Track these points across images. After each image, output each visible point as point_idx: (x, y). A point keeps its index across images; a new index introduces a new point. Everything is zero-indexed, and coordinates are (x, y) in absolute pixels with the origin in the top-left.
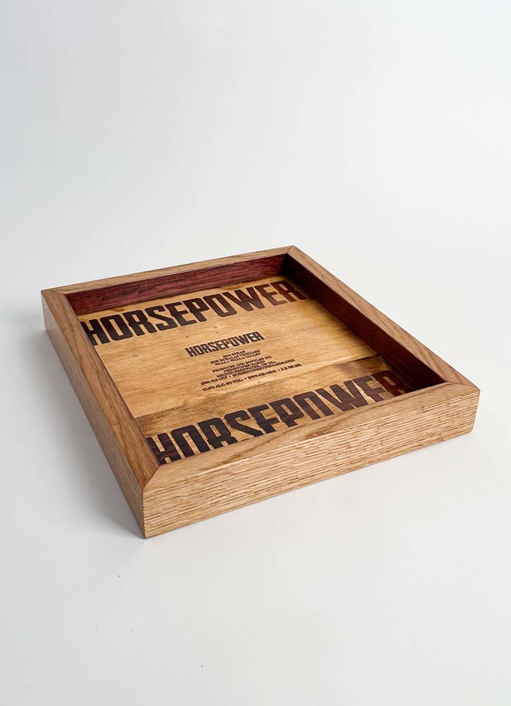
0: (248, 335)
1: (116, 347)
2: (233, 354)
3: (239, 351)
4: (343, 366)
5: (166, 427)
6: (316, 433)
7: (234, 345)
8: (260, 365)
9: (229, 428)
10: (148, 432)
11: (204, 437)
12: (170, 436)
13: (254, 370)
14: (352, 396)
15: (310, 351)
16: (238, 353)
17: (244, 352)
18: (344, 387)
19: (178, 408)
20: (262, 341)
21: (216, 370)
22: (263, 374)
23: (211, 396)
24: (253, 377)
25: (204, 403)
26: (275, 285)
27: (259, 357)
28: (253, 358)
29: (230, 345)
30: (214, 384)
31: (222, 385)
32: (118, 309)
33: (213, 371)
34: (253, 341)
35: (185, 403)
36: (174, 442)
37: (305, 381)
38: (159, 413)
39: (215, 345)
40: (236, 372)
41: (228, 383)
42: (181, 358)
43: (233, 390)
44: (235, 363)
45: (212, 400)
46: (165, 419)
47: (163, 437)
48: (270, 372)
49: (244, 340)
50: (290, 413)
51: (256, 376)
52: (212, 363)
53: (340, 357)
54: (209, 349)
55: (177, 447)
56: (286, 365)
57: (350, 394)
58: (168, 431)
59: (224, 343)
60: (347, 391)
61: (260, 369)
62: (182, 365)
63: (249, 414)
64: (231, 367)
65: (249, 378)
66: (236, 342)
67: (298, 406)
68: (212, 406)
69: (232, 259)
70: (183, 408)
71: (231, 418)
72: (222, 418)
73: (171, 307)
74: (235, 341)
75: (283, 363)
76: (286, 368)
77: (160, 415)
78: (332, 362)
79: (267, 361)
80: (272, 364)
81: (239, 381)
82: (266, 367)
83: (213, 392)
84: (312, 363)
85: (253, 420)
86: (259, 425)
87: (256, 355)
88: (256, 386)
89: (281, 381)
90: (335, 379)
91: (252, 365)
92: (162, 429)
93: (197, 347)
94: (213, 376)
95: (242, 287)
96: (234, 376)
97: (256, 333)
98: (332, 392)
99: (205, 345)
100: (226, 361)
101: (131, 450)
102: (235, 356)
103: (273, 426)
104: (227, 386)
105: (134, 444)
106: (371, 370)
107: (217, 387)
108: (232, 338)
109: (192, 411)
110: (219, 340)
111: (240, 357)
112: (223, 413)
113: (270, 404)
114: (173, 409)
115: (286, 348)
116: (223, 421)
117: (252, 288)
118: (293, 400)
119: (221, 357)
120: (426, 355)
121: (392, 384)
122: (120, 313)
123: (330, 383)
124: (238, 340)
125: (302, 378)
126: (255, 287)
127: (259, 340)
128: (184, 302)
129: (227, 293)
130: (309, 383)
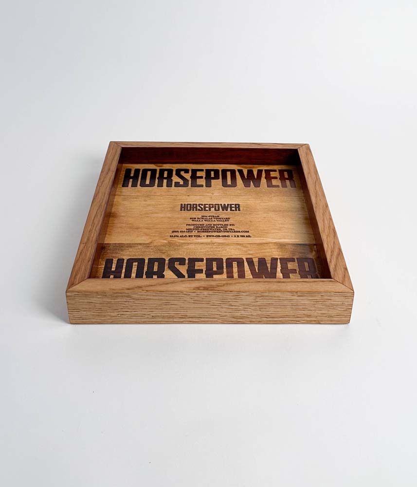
0: (231, 205)
1: (139, 191)
2: (209, 216)
3: (215, 215)
4: (282, 246)
5: (126, 256)
7: (215, 210)
8: (222, 229)
9: (166, 267)
10: (114, 255)
11: (146, 269)
12: (125, 261)
13: (215, 232)
14: (269, 270)
15: (266, 229)
16: (213, 216)
17: (218, 216)
18: (269, 262)
19: (144, 244)
20: (238, 212)
21: (189, 225)
22: (219, 236)
23: (172, 242)
24: (210, 236)
25: (164, 246)
26: (281, 172)
27: (226, 223)
28: (221, 223)
29: (213, 209)
30: (180, 234)
31: (186, 236)
32: (159, 165)
33: (187, 225)
34: (231, 210)
35: (151, 242)
36: (124, 267)
37: (244, 249)
38: (130, 244)
39: (202, 207)
40: (201, 229)
41: (189, 236)
42: (173, 210)
43: (189, 242)
44: (206, 223)
45: (170, 245)
46: (131, 249)
47: (120, 261)
48: (225, 236)
49: (225, 208)
50: (215, 269)
51: (213, 236)
52: (191, 219)
53: (285, 238)
54: (196, 209)
55: (124, 270)
56: (240, 234)
57: (269, 268)
58: (126, 258)
59: (210, 206)
60: (269, 265)
61: (220, 232)
62: (170, 215)
63: (187, 262)
64: (201, 225)
65: (207, 236)
66: (219, 208)
67: (225, 266)
68: (167, 249)
69: (253, 145)
70: (147, 245)
71: (172, 261)
72: (167, 259)
73: (194, 172)
75: (239, 232)
76: (238, 236)
77: (130, 246)
78: (276, 241)
79: (229, 227)
80: (231, 230)
81: (199, 236)
82: (225, 232)
83: (176, 239)
84: (260, 237)
85: (186, 267)
86: (188, 271)
87: (226, 221)
88: (207, 244)
89: (228, 245)
90: (267, 254)
91: (217, 227)
92: (124, 255)
93: (190, 205)
94: (184, 228)
95: (256, 167)
96: (198, 232)
97: (239, 205)
98: (257, 263)
99: (196, 205)
100: (201, 220)
101: (79, 264)
102: (210, 218)
103: (196, 274)
104: (188, 238)
105: (84, 260)
106: (300, 255)
107: (181, 236)
108: (218, 205)
109: (152, 249)
110: (208, 203)
111: (213, 219)
112: (170, 256)
113: (206, 259)
114: (140, 244)
115: (251, 221)
116: (166, 262)
117: (262, 170)
118: (224, 261)
119: (200, 217)
120: (336, 253)
121: (307, 269)
122: (158, 169)
123: (261, 256)
124: (222, 207)
125: (244, 247)
126: (265, 170)
127: (236, 210)
128: (206, 170)
129: (242, 170)
130: (246, 252)
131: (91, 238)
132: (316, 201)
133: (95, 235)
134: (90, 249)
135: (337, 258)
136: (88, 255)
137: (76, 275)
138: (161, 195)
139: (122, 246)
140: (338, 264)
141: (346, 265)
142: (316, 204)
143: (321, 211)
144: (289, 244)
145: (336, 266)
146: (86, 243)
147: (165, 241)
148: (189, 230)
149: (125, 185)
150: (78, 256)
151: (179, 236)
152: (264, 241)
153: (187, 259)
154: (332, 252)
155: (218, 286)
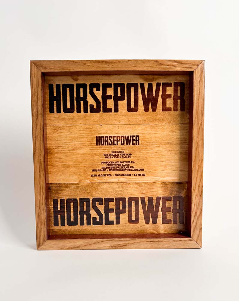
0: (133, 136)
1: (63, 119)
2: (117, 152)
4: (165, 184)
5: (65, 195)
6: (115, 246)
7: (121, 144)
8: (126, 167)
9: (91, 207)
10: (57, 195)
11: (79, 208)
12: (65, 202)
13: (121, 170)
14: (154, 208)
15: (156, 166)
16: (120, 152)
17: (123, 152)
18: (155, 201)
19: (75, 184)
20: (137, 146)
21: (103, 163)
22: (124, 175)
23: (93, 182)
24: (118, 175)
25: (88, 185)
26: (176, 87)
27: (129, 160)
28: (125, 160)
29: (119, 143)
30: (97, 173)
31: (101, 176)
32: (75, 78)
33: (102, 162)
34: (133, 144)
35: (80, 182)
36: (65, 207)
37: (140, 188)
38: (66, 184)
39: (112, 140)
40: (112, 167)
42: (91, 144)
43: (104, 181)
44: (114, 160)
45: (92, 184)
46: (67, 190)
47: (62, 201)
48: (128, 175)
50: (121, 208)
51: (120, 175)
52: (104, 155)
53: (167, 176)
54: (108, 142)
55: (66, 211)
56: (138, 172)
57: (154, 206)
58: (65, 198)
59: (117, 139)
60: (154, 204)
61: (124, 170)
62: (89, 151)
63: (104, 201)
64: (111, 162)
65: (116, 175)
66: (124, 141)
67: (127, 205)
68: (90, 189)
70: (77, 185)
71: (95, 200)
72: (91, 199)
74: (124, 139)
75: (137, 170)
76: (137, 175)
78: (161, 179)
79: (131, 165)
80: (132, 169)
81: (110, 175)
82: (128, 170)
83: (95, 179)
84: (151, 175)
85: (103, 207)
86: (104, 210)
87: (129, 158)
88: (116, 183)
89: (129, 184)
90: (155, 193)
91: (122, 164)
92: (64, 196)
93: (103, 137)
94: (100, 166)
95: (156, 80)
96: (110, 170)
97: (138, 136)
98: (148, 201)
99: (107, 137)
100: (111, 157)
101: (39, 226)
102: (118, 154)
103: (110, 213)
104: (103, 177)
105: (41, 223)
106: (176, 193)
107: (98, 176)
108: (123, 137)
109: (81, 189)
110: (116, 135)
111: (120, 156)
112: (93, 196)
113: (116, 198)
114: (73, 184)
115: (146, 158)
116: (91, 201)
117: (160, 83)
118: (127, 200)
119: (110, 153)
120: (198, 214)
121: (178, 208)
122: (75, 83)
123: (150, 195)
124: (126, 139)
125: (140, 186)
126: (163, 83)
127: (136, 144)
128: (114, 84)
129: (143, 84)
130: (141, 191)
131: (41, 201)
132: (196, 154)
133: (43, 197)
134: (43, 212)
135: (198, 218)
136: (43, 218)
137: (40, 237)
138: (81, 125)
139: (61, 187)
140: (197, 224)
141: (202, 225)
142: (195, 157)
143: (197, 167)
144: (169, 182)
145: (195, 226)
146: (39, 206)
147: (88, 181)
148: (104, 169)
149: (52, 111)
150: (37, 219)
151: (97, 175)
152: (154, 180)
153: (103, 199)
154: (196, 212)
155: (123, 245)
